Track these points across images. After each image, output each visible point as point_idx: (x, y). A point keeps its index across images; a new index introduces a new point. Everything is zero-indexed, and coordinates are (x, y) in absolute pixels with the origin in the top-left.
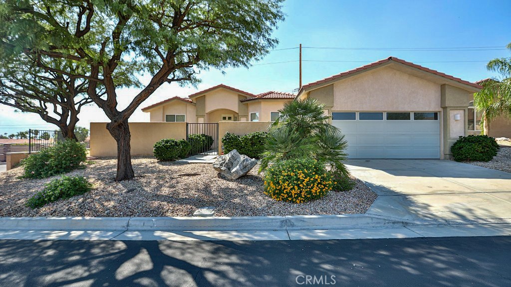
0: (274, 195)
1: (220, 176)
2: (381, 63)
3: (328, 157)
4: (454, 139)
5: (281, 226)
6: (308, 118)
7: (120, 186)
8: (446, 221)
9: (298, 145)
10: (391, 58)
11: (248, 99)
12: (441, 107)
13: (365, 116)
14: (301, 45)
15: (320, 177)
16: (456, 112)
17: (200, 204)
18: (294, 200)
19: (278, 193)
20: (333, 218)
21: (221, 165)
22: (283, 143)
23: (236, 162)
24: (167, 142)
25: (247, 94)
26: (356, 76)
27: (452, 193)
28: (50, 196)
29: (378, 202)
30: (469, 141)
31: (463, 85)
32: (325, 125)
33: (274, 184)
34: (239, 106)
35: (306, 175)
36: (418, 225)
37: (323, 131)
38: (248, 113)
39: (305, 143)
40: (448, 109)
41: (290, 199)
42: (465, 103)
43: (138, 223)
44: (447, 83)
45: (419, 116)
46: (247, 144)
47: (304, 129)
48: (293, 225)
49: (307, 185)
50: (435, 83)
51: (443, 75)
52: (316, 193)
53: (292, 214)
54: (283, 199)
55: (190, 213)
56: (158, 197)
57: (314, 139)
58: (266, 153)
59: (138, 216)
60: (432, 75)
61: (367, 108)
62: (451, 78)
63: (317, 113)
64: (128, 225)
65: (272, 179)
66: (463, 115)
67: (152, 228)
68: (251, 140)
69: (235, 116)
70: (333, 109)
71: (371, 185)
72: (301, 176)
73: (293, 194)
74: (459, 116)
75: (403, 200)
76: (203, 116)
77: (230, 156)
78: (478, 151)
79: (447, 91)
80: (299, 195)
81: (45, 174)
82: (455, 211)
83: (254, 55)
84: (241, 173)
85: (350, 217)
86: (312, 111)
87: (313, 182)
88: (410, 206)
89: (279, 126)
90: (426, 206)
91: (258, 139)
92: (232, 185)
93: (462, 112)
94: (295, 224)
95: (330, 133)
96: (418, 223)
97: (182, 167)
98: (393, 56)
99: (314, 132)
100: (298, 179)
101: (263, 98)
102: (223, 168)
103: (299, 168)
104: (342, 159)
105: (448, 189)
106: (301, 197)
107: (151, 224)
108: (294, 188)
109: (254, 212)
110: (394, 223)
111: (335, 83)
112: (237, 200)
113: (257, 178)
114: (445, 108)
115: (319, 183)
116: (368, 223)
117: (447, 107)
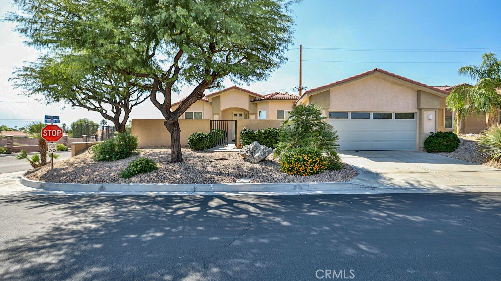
0: (288, 171)
1: (245, 160)
2: (368, 74)
3: (325, 147)
4: (426, 135)
5: (294, 189)
6: (310, 118)
7: (176, 166)
8: (400, 187)
9: (303, 138)
10: (376, 69)
11: (257, 99)
12: (417, 109)
13: (355, 115)
14: (301, 46)
15: (319, 159)
16: (429, 113)
17: (238, 176)
18: (302, 174)
19: (290, 170)
20: (327, 184)
21: (247, 152)
22: (292, 136)
23: (257, 150)
24: (199, 135)
25: (256, 95)
26: (348, 84)
27: (412, 172)
28: (135, 171)
29: (358, 177)
30: (437, 137)
31: (434, 91)
32: (323, 123)
33: (288, 163)
34: (249, 105)
35: (310, 158)
36: (381, 189)
37: (321, 128)
38: (256, 111)
39: (308, 137)
40: (423, 111)
41: (299, 173)
42: (436, 106)
43: (201, 187)
44: (422, 90)
45: (400, 116)
46: (261, 138)
47: (307, 126)
48: (302, 188)
49: (311, 164)
50: (412, 89)
51: (418, 84)
52: (316, 169)
53: (301, 182)
54: (294, 174)
55: (234, 181)
56: (208, 172)
57: (315, 134)
58: (280, 144)
59: (200, 183)
60: (410, 83)
61: (357, 109)
62: (425, 86)
63: (317, 114)
64: (194, 189)
65: (287, 160)
66: (434, 116)
67: (211, 190)
68: (264, 134)
69: (246, 114)
70: (329, 110)
71: (356, 167)
72: (306, 159)
73: (301, 171)
74: (431, 116)
75: (376, 176)
76: (218, 114)
77: (253, 146)
78: (443, 144)
79: (421, 96)
80: (305, 171)
81: (114, 158)
82: (409, 182)
83: (269, 68)
84: (262, 158)
85: (338, 184)
86: (313, 113)
87: (315, 163)
88: (380, 179)
89: (288, 124)
90: (391, 179)
91: (270, 133)
92: (256, 166)
93: (434, 113)
94: (303, 187)
95: (326, 129)
96: (382, 188)
97: (214, 154)
98: (379, 68)
99: (314, 129)
100: (304, 160)
101: (270, 99)
102: (248, 154)
103: (304, 153)
104: (335, 148)
105: (410, 170)
106: (307, 172)
107: (210, 187)
108: (301, 166)
109: (276, 181)
110: (366, 187)
111: (332, 89)
112: (263, 174)
113: (273, 162)
114: (420, 110)
115: (318, 163)
116: (350, 187)
117: (421, 109)
